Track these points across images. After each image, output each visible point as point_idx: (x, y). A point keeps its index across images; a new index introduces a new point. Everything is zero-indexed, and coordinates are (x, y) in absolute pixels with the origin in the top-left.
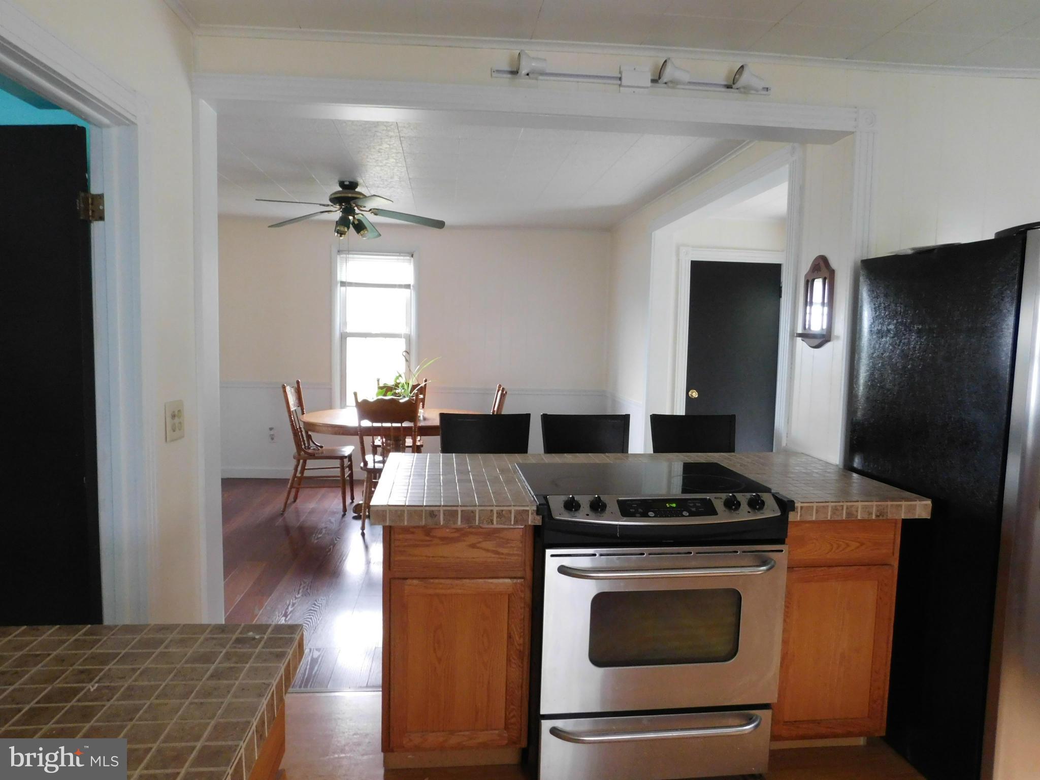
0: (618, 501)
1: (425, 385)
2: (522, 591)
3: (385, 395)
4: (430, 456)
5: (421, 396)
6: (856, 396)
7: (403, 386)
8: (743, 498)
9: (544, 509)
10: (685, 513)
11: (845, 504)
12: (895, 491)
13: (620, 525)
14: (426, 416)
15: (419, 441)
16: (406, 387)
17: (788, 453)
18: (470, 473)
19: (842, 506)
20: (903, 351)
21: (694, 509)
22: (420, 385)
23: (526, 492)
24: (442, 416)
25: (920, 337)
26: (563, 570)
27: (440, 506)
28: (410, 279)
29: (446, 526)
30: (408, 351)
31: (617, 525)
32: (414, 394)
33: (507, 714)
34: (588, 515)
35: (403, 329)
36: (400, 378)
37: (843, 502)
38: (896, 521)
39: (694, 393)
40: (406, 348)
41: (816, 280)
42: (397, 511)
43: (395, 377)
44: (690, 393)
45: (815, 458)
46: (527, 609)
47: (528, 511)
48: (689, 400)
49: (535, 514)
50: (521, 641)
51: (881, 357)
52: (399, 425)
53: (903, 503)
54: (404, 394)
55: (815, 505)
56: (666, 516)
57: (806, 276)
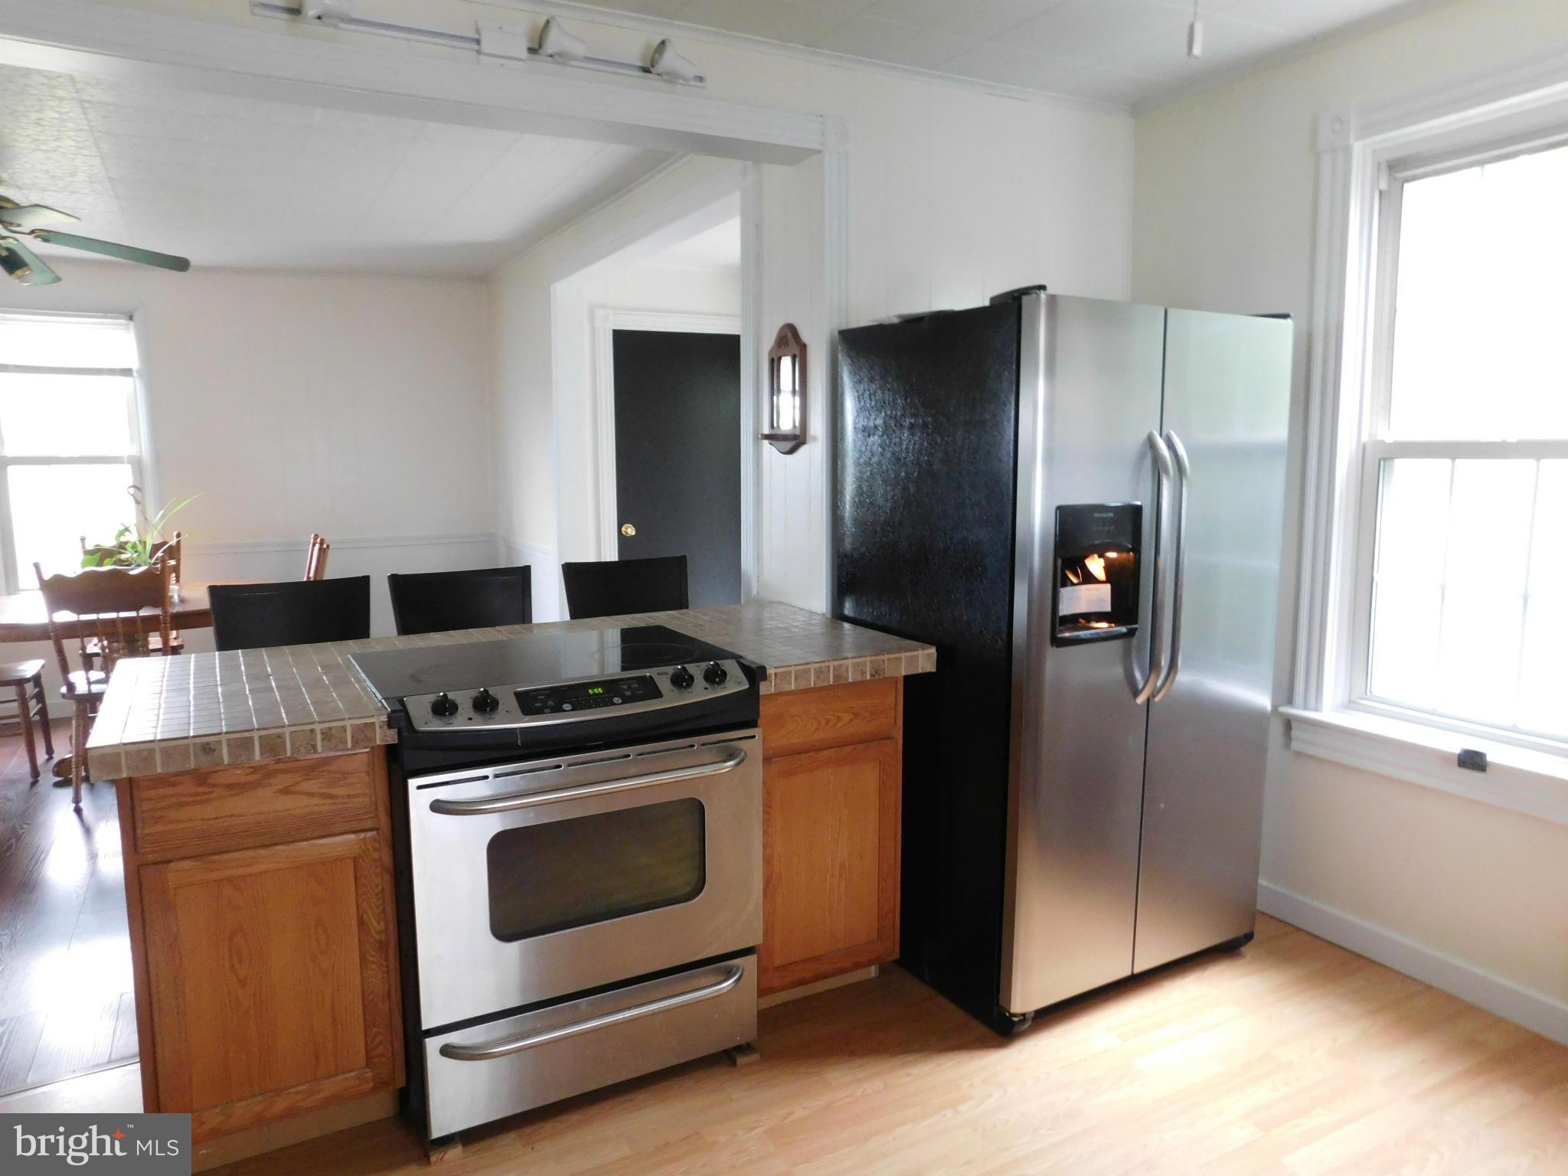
0: (518, 695)
1: (178, 543)
2: (375, 850)
3: (100, 564)
4: (195, 658)
5: (173, 562)
6: (843, 518)
7: (134, 547)
8: (696, 670)
9: (399, 718)
10: (616, 700)
11: (832, 664)
12: (894, 640)
13: (521, 728)
14: (186, 594)
15: (175, 639)
16: (140, 548)
17: (761, 603)
18: (271, 677)
19: (829, 667)
20: (893, 454)
21: (628, 693)
22: (168, 543)
23: (370, 698)
24: (214, 591)
25: (913, 435)
26: (438, 807)
27: (220, 734)
28: (131, 358)
29: (233, 766)
30: (140, 486)
31: (516, 729)
32: (157, 559)
33: (369, 1042)
34: (470, 719)
35: (128, 449)
36: (127, 533)
37: (829, 661)
38: (895, 680)
39: (629, 529)
40: (135, 480)
41: (783, 358)
42: (142, 751)
43: (118, 532)
44: (623, 529)
45: (794, 607)
46: (387, 877)
47: (373, 724)
48: (622, 539)
49: (386, 727)
50: (381, 927)
51: (868, 463)
52: (133, 614)
53: (903, 655)
54: (139, 561)
55: (793, 669)
56: (590, 707)
57: (771, 352)
